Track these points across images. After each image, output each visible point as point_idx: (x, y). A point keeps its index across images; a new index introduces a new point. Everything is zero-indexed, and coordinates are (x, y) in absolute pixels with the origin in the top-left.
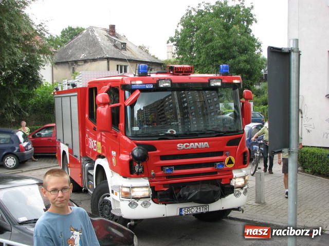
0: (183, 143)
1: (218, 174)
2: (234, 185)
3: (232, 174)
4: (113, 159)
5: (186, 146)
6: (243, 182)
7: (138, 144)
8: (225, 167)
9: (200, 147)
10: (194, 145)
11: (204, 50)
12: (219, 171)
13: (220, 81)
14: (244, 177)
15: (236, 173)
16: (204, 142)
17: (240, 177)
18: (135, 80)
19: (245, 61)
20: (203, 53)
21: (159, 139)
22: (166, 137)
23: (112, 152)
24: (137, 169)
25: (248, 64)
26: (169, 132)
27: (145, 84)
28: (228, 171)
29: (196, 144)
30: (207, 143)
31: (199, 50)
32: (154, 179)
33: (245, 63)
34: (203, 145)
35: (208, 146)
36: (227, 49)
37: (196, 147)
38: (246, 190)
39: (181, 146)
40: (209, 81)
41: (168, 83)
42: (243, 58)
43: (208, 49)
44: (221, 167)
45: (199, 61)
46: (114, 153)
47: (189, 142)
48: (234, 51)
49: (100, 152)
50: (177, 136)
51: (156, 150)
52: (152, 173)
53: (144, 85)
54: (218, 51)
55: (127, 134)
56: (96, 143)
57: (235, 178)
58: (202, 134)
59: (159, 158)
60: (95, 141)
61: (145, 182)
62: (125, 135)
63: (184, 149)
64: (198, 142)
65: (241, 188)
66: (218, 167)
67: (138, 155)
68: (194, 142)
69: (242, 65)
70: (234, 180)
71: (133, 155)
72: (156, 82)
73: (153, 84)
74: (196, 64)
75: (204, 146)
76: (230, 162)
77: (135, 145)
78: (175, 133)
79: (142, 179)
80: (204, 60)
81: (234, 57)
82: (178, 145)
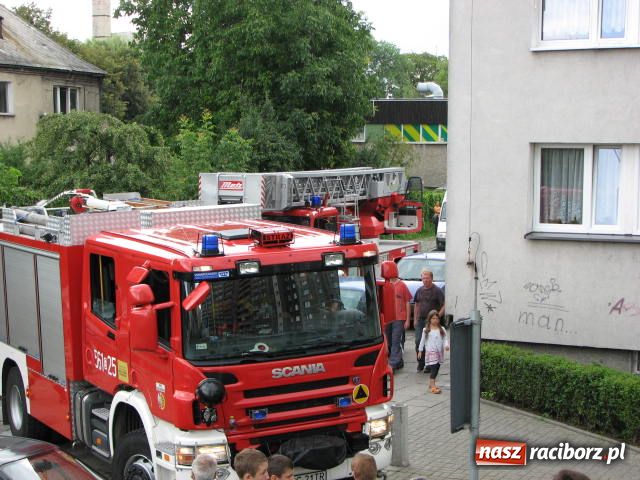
0: (282, 366)
1: (342, 415)
2: (368, 434)
3: (365, 414)
4: (159, 398)
5: (287, 372)
6: (384, 428)
7: (207, 374)
8: (352, 404)
9: (309, 371)
10: (298, 370)
11: (219, 44)
12: (343, 412)
13: (341, 256)
14: (385, 419)
15: (371, 413)
16: (316, 362)
17: (378, 419)
18: (199, 264)
19: (328, 77)
20: (218, 52)
21: (241, 363)
22: (254, 358)
23: (158, 385)
24: (206, 416)
25: (336, 85)
26: (256, 349)
27: (217, 271)
28: (359, 409)
29: (304, 367)
30: (321, 364)
31: (205, 42)
32: (234, 431)
33: (330, 82)
34: (316, 368)
35: (323, 369)
36: (281, 41)
37: (303, 373)
38: (389, 440)
39: (278, 372)
40: (323, 257)
41: (255, 266)
42: (324, 67)
43: (230, 42)
44: (345, 405)
45: (204, 71)
46: (161, 387)
47: (292, 365)
48: (299, 49)
49: (125, 379)
50: (270, 356)
51: (236, 381)
52: (232, 421)
53: (215, 273)
54: (256, 49)
55: (187, 356)
56: (115, 362)
57: (370, 422)
58: (313, 348)
59: (242, 395)
60: (114, 359)
61: (220, 437)
62: (184, 358)
63: (283, 377)
64: (307, 363)
65: (382, 437)
66: (340, 405)
67: (210, 392)
68: (300, 364)
69: (322, 88)
70: (368, 425)
71: (200, 392)
72: (234, 267)
73: (229, 270)
74: (196, 79)
75: (316, 370)
76: (361, 394)
77: (203, 375)
78: (267, 350)
79: (214, 432)
80: (218, 71)
81: (299, 66)
82: (274, 371)
